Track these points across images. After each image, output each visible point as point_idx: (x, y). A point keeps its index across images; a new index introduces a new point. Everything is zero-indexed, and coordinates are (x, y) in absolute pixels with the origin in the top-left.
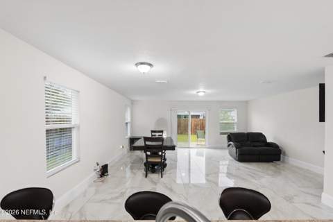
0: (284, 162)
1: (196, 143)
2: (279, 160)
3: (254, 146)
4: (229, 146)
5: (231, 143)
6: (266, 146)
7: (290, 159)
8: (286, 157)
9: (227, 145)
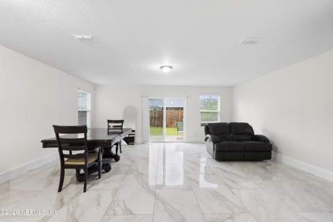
0: (275, 160)
1: (176, 137)
2: (269, 158)
3: (237, 140)
4: (206, 139)
5: (208, 136)
6: (252, 140)
7: (283, 157)
8: (278, 154)
9: (204, 139)
